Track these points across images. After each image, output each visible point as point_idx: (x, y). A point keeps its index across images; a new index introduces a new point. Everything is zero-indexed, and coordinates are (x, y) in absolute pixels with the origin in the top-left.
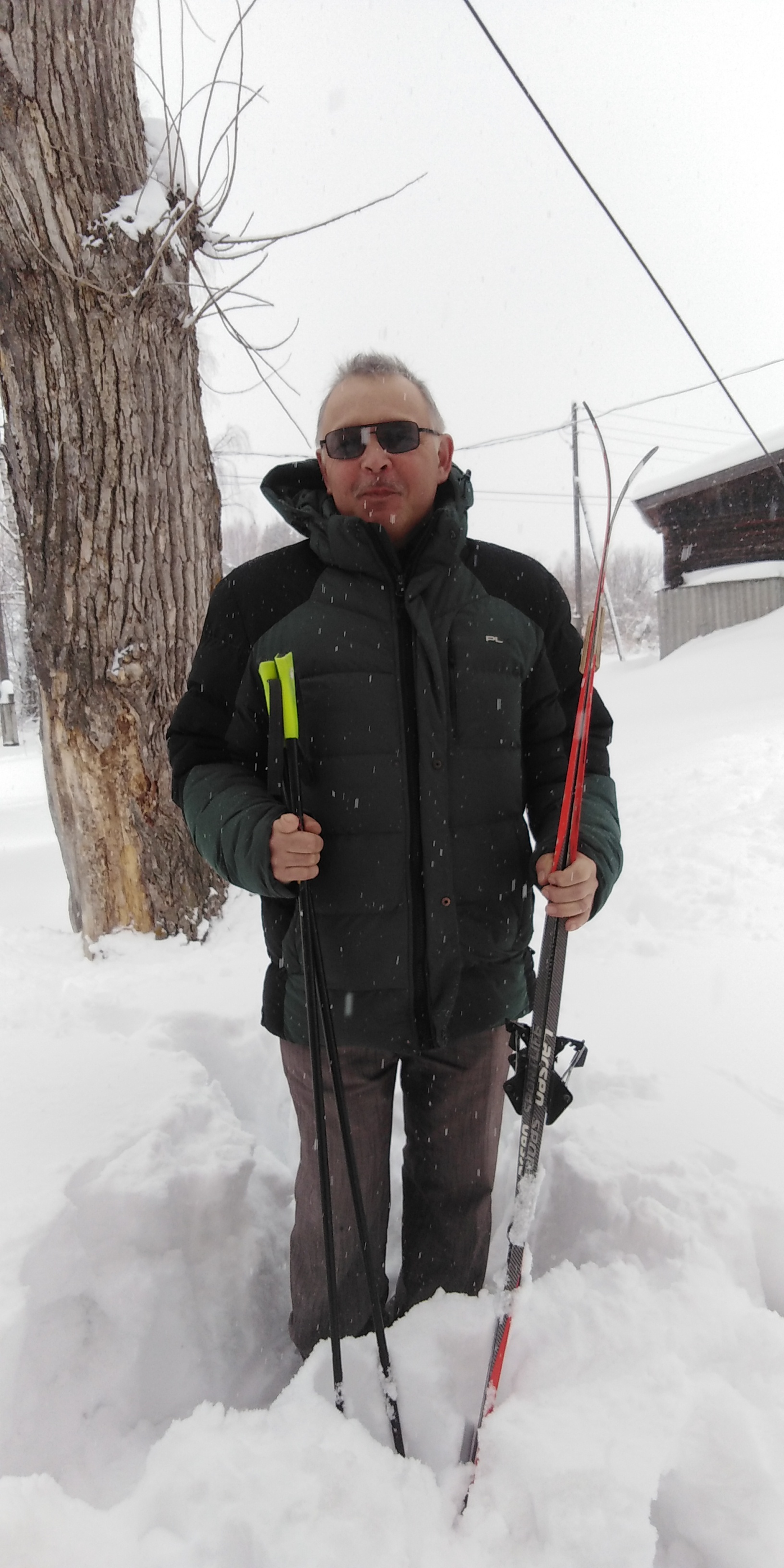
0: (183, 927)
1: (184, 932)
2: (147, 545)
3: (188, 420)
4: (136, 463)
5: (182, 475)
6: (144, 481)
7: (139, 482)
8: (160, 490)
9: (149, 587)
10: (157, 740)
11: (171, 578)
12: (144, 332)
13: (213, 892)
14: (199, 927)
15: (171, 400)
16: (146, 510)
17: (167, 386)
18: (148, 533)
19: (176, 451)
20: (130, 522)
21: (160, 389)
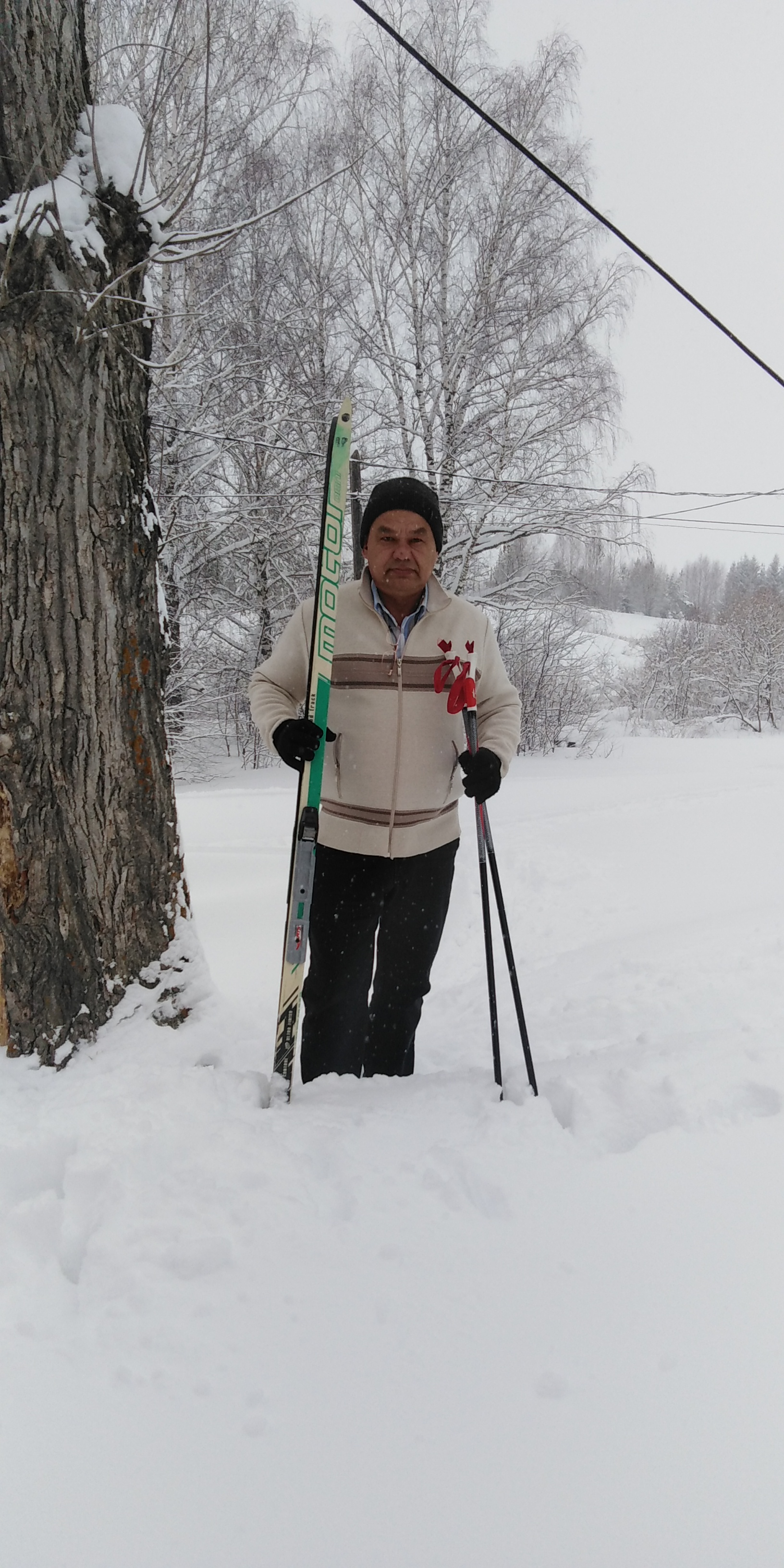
0: (38, 1048)
1: (39, 1054)
2: (29, 599)
3: (91, 453)
4: (18, 504)
5: (77, 518)
6: (27, 524)
7: (21, 525)
8: (47, 536)
9: (31, 646)
10: (31, 825)
11: (62, 637)
12: (29, 350)
13: (84, 1009)
14: (57, 1051)
15: (64, 430)
16: (28, 558)
17: (59, 414)
18: (31, 584)
19: (71, 491)
20: (9, 571)
21: (50, 418)
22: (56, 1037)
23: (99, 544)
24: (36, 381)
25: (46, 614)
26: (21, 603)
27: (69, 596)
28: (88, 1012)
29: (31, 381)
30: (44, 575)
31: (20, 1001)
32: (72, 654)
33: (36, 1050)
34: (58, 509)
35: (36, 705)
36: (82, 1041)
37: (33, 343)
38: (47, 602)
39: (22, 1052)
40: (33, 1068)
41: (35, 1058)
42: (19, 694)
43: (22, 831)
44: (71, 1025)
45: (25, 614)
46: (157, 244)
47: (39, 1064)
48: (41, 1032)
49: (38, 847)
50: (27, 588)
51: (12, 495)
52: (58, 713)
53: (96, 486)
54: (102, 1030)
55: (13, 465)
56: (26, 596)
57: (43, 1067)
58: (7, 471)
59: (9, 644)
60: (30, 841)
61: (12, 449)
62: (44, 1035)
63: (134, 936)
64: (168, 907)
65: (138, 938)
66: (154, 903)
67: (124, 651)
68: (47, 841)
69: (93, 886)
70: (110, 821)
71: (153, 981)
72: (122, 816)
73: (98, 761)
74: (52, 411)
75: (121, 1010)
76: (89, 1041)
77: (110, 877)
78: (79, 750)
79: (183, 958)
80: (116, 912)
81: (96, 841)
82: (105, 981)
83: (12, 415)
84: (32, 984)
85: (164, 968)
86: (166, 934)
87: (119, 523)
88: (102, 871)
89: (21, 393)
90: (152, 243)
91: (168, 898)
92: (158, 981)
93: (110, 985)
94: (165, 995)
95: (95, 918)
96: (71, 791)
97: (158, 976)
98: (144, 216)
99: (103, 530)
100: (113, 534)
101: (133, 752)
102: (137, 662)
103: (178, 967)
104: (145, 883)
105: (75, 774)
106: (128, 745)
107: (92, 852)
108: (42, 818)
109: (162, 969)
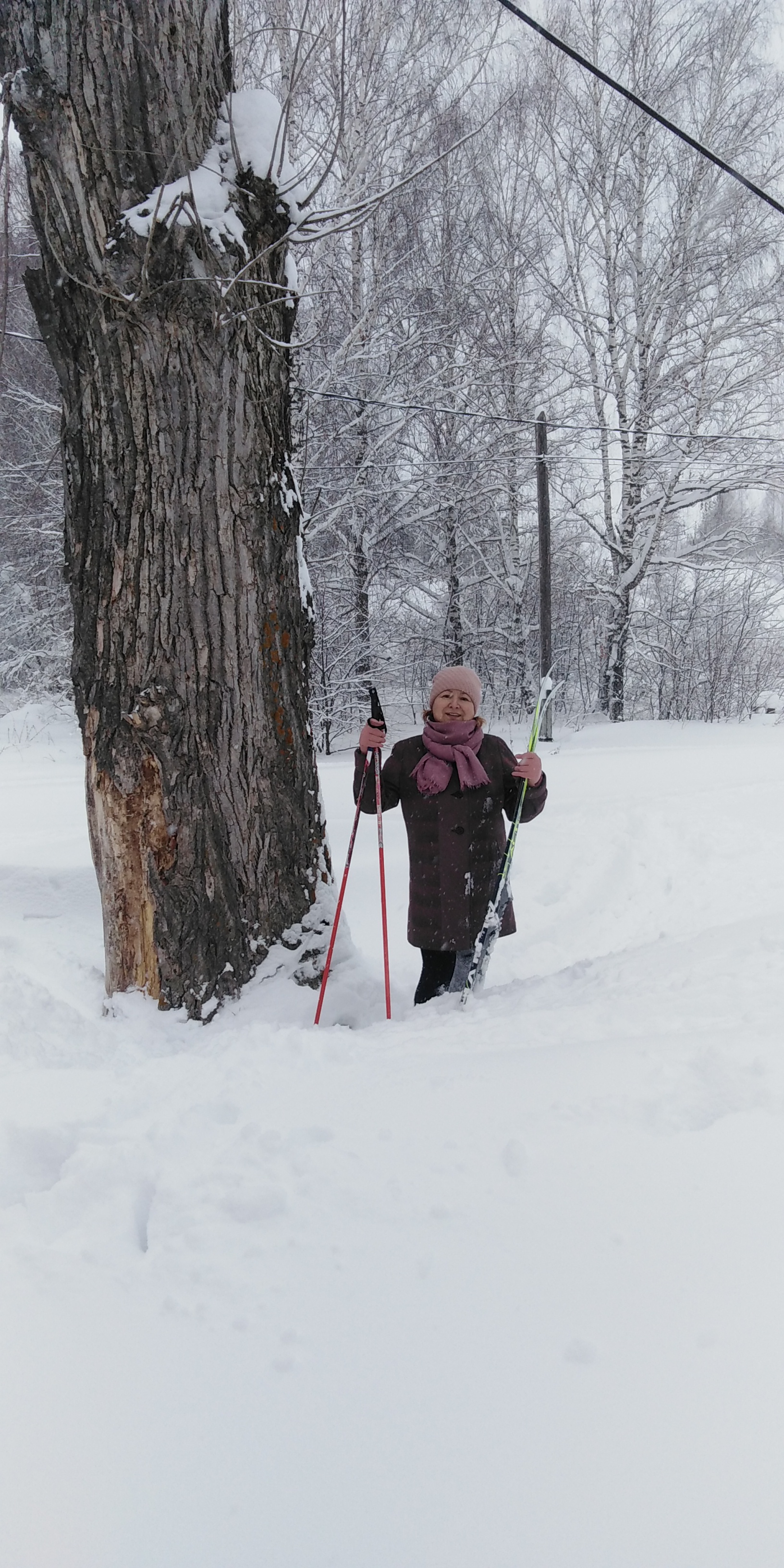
0: (186, 1002)
1: (187, 1008)
2: (175, 577)
3: (231, 435)
4: (164, 487)
5: (218, 498)
6: (172, 506)
7: (167, 507)
8: (190, 516)
9: (177, 623)
10: (179, 792)
11: (205, 614)
12: (172, 338)
13: (229, 967)
14: (204, 1006)
15: (205, 413)
16: (174, 538)
17: (200, 398)
18: (177, 564)
19: (213, 471)
20: (156, 551)
21: (192, 402)
22: (202, 993)
23: (239, 522)
24: (179, 367)
25: (191, 591)
26: (167, 581)
27: (212, 573)
28: (232, 970)
29: (174, 368)
30: (189, 554)
31: (169, 958)
32: (215, 629)
33: (184, 1004)
34: (200, 490)
35: (183, 678)
36: (227, 997)
37: (176, 330)
38: (192, 580)
39: (172, 1006)
40: (181, 1021)
41: (183, 1012)
42: (167, 668)
43: (171, 798)
44: (217, 982)
45: (171, 591)
46: (295, 224)
47: (186, 1018)
48: (189, 987)
49: (186, 813)
50: (172, 567)
51: (158, 479)
52: (202, 686)
53: (236, 466)
54: (245, 987)
55: (158, 449)
56: (171, 574)
57: (191, 1020)
58: (154, 455)
59: (157, 620)
60: (178, 807)
61: (158, 434)
62: (192, 991)
63: (277, 899)
64: (309, 872)
65: (281, 901)
66: (296, 868)
67: (264, 625)
68: (194, 808)
69: (238, 851)
70: (254, 789)
71: (295, 942)
72: (264, 784)
73: (241, 732)
74: (194, 395)
75: (264, 969)
76: (233, 998)
77: (253, 842)
78: (223, 721)
79: (324, 922)
80: (259, 875)
81: (240, 808)
82: (249, 942)
83: (157, 402)
84: (181, 941)
85: (305, 930)
86: (307, 898)
87: (258, 500)
88: (246, 836)
89: (166, 379)
90: (290, 223)
91: (310, 863)
92: (299, 942)
93: (254, 945)
94: (306, 956)
95: (240, 880)
96: (216, 759)
97: (300, 938)
98: (281, 198)
99: (243, 508)
100: (252, 512)
101: (274, 722)
102: (277, 636)
103: (319, 929)
104: (286, 848)
105: (219, 745)
106: (269, 716)
107: (237, 818)
108: (190, 785)
109: (303, 931)
